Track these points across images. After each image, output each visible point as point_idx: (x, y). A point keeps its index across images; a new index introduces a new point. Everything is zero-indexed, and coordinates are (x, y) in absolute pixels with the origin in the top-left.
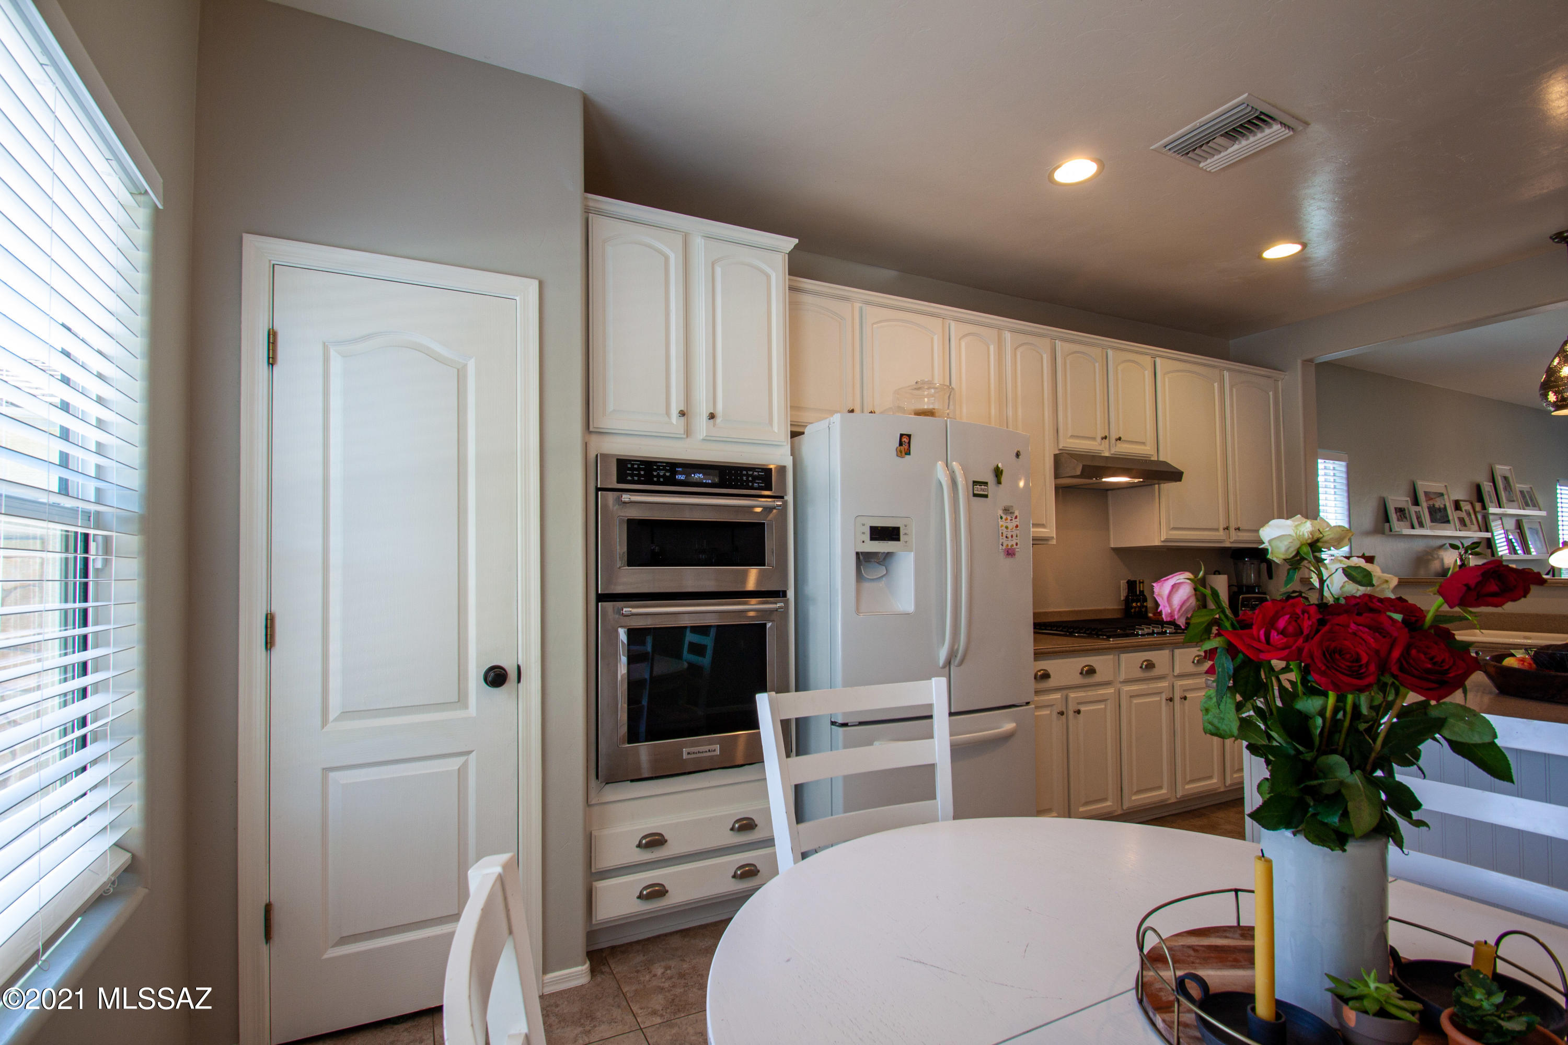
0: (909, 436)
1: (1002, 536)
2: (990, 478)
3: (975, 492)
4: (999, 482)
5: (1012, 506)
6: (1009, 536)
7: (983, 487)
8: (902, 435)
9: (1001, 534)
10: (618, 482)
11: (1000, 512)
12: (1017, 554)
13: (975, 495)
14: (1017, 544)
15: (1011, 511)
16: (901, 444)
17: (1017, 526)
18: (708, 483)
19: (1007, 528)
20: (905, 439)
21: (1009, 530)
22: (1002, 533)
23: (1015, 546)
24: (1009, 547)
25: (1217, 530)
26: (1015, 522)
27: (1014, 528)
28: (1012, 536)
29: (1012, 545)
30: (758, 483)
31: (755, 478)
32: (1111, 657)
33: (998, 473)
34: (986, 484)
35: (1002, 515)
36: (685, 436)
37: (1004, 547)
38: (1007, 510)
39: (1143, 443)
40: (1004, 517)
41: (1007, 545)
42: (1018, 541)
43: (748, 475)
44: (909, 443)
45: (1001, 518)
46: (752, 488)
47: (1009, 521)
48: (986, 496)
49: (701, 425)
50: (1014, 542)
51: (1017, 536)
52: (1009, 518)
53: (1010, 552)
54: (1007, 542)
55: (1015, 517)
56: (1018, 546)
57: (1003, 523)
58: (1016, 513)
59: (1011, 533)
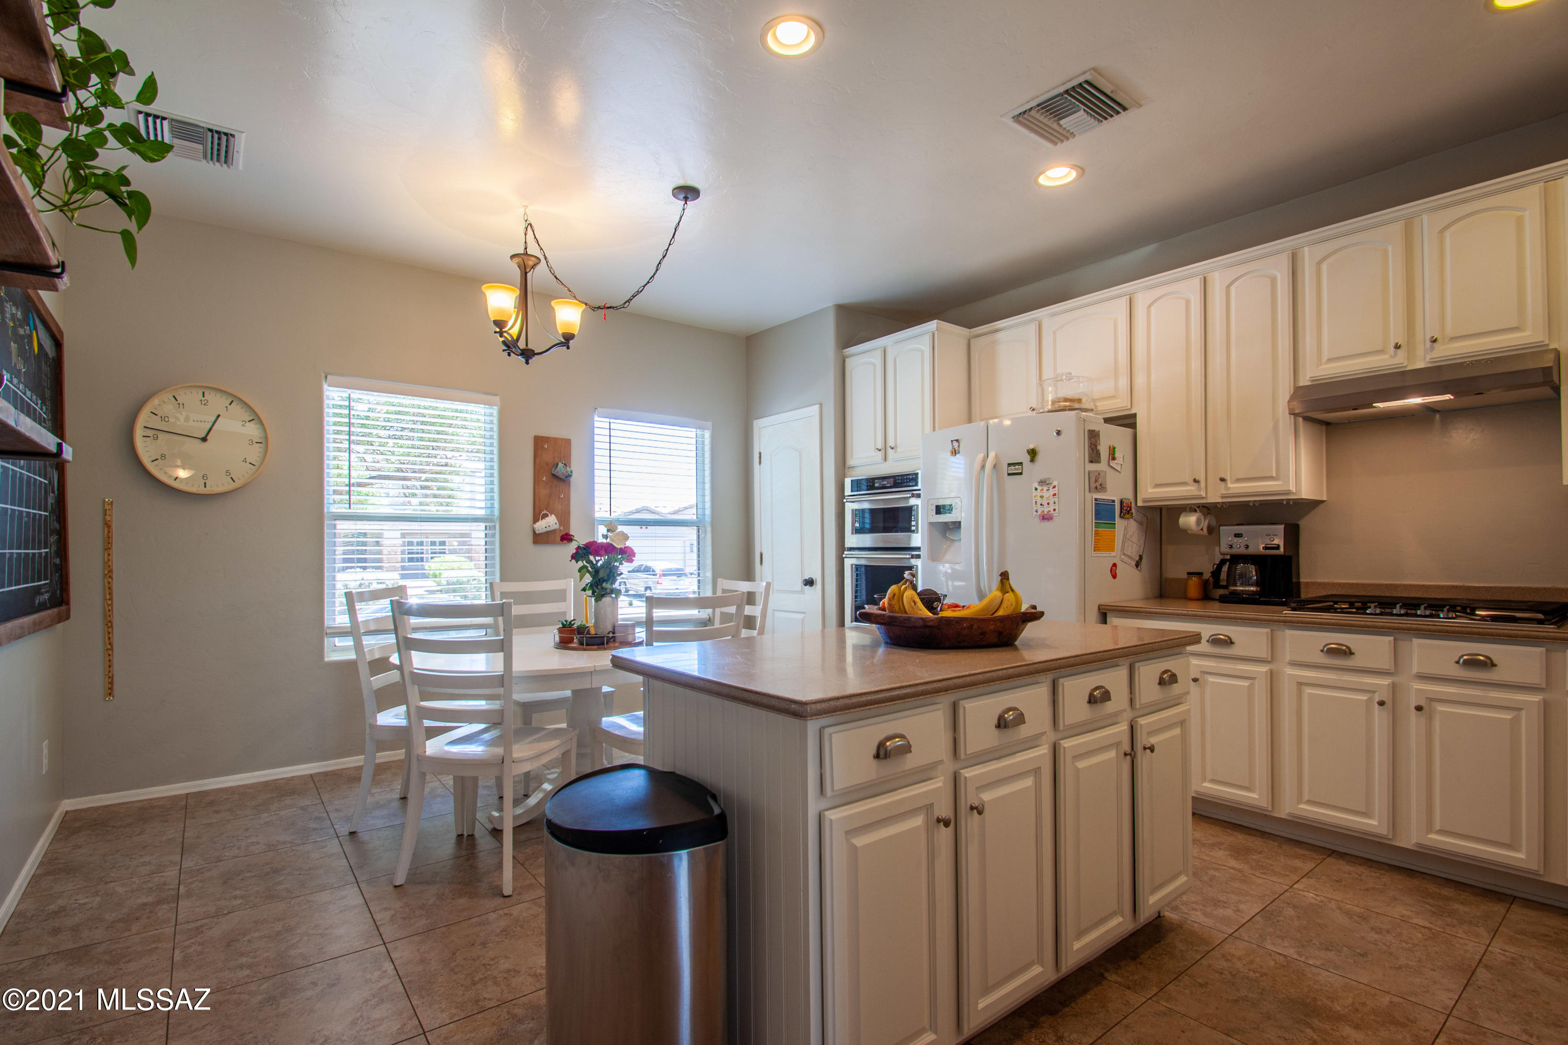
0: (957, 441)
1: (1036, 504)
2: (1025, 459)
3: (1010, 472)
4: (1033, 461)
5: (1049, 478)
6: (1045, 503)
7: (1017, 467)
8: (952, 441)
10: (852, 491)
11: (1036, 485)
12: (1055, 518)
13: (1009, 474)
14: (1054, 510)
15: (1047, 483)
16: (952, 447)
17: (1055, 495)
19: (1042, 497)
20: (955, 443)
21: (1044, 499)
22: (1036, 502)
23: (1052, 512)
24: (1046, 513)
26: (1052, 492)
27: (1051, 496)
28: (1048, 504)
29: (1049, 511)
30: (908, 481)
33: (1033, 453)
34: (1021, 464)
35: (1037, 487)
37: (1038, 514)
38: (1042, 482)
40: (1039, 488)
41: (1043, 511)
42: (1056, 508)
44: (958, 445)
45: (1036, 489)
46: (905, 485)
47: (1045, 490)
48: (1021, 474)
50: (1051, 509)
51: (1055, 503)
52: (1045, 488)
53: (1046, 517)
54: (1042, 509)
55: (1054, 487)
56: (1057, 511)
57: (1039, 493)
58: (1055, 483)
59: (1048, 501)
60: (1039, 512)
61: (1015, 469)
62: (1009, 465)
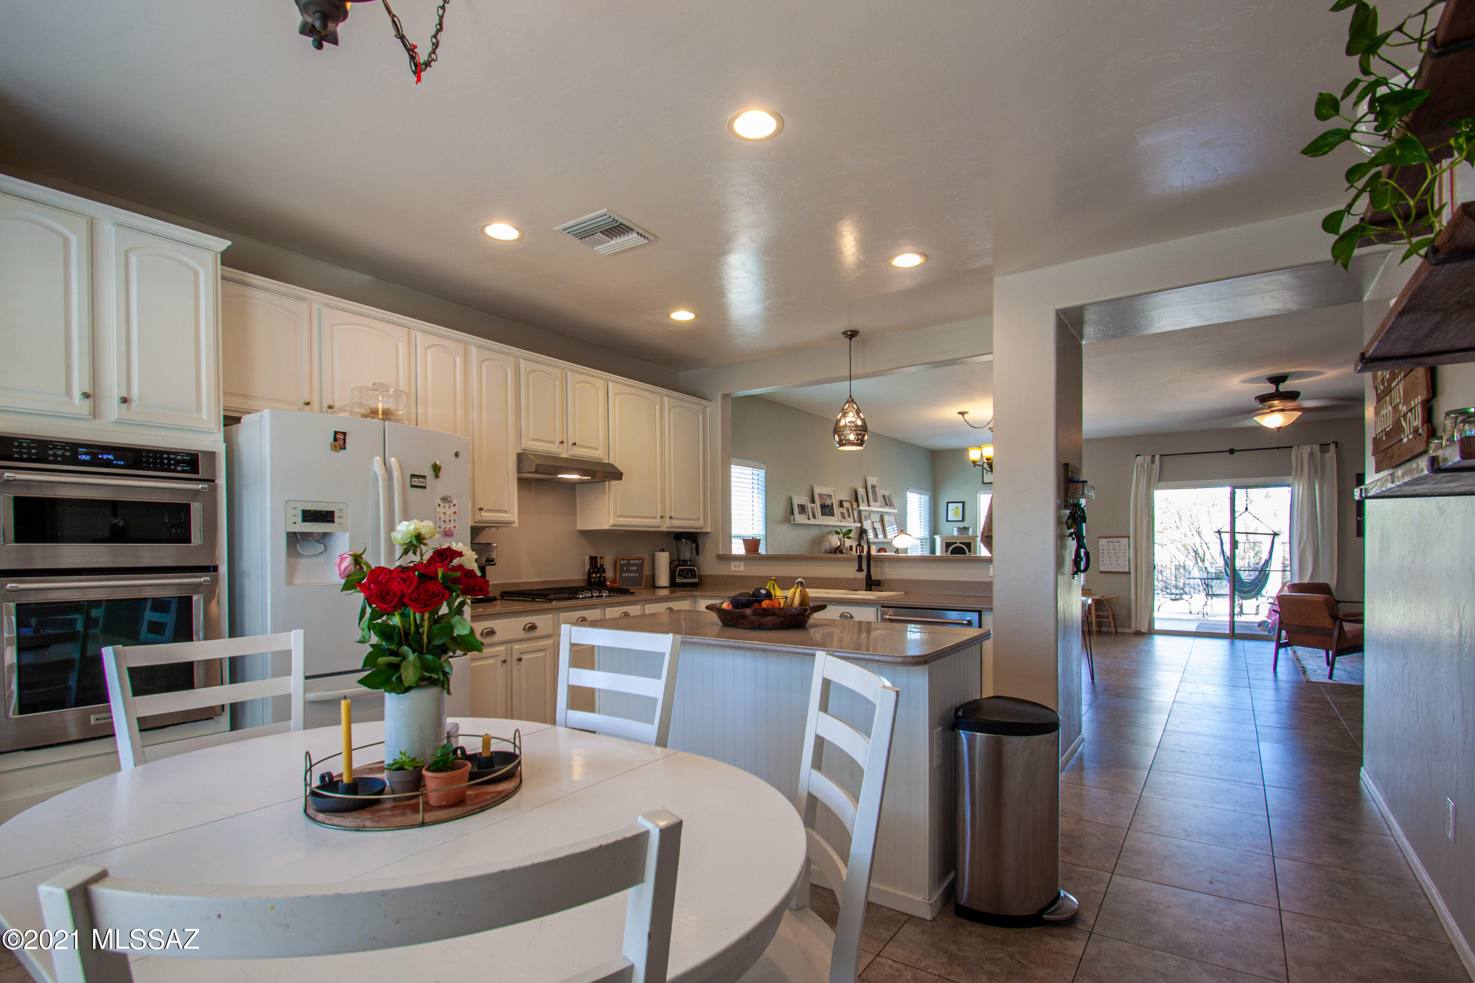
0: (344, 434)
1: (440, 520)
2: (429, 473)
3: (413, 484)
4: (437, 476)
5: (450, 496)
6: (447, 520)
7: (421, 480)
8: (336, 433)
9: (438, 519)
10: (3, 459)
11: (439, 501)
12: (455, 535)
13: (413, 486)
14: (455, 527)
15: (449, 500)
16: (335, 440)
17: (455, 513)
18: (120, 464)
19: (445, 513)
20: (340, 436)
21: (447, 515)
22: (440, 518)
23: (453, 529)
24: (448, 529)
25: (655, 518)
26: (453, 510)
27: (453, 514)
28: (450, 521)
29: (450, 528)
30: (182, 467)
31: (178, 463)
32: (551, 616)
33: (436, 469)
34: (424, 477)
35: (440, 503)
36: (91, 417)
37: (442, 530)
38: (445, 499)
39: (596, 449)
40: (442, 505)
41: (445, 528)
42: (456, 525)
43: (169, 459)
44: (344, 440)
45: (439, 505)
46: (175, 471)
47: (447, 508)
48: (424, 487)
49: (112, 409)
50: (452, 526)
51: (455, 521)
52: (447, 506)
53: (448, 533)
54: (445, 525)
55: (454, 505)
56: (456, 529)
57: (441, 510)
58: (455, 502)
59: (449, 518)
60: (443, 527)
61: (419, 482)
62: (413, 476)
